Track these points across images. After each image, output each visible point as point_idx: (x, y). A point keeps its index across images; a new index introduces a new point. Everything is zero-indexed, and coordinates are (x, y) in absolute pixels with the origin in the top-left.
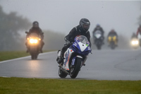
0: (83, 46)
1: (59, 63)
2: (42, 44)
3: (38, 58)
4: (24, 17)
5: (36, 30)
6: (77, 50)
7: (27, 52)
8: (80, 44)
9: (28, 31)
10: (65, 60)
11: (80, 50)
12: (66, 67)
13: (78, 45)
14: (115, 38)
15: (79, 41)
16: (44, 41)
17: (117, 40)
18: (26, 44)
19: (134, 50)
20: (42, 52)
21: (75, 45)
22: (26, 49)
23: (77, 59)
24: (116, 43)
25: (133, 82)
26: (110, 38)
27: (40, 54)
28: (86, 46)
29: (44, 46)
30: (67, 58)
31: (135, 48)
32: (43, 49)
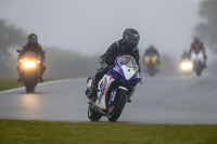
0: (128, 72)
1: (90, 97)
2: (42, 68)
3: (36, 90)
4: (17, 28)
5: (32, 47)
6: (119, 78)
7: (20, 81)
8: (124, 68)
9: (21, 49)
10: (99, 94)
11: (123, 78)
12: (102, 104)
13: (121, 70)
14: (154, 59)
15: (122, 64)
16: (45, 64)
17: (158, 62)
18: (18, 69)
19: (185, 77)
20: (42, 81)
21: (117, 69)
22: (18, 77)
23: (119, 91)
24: (156, 67)
25: (186, 126)
26: (147, 59)
27: (39, 85)
28: (133, 72)
29: (45, 72)
30: (103, 91)
31: (188, 74)
32: (44, 77)
